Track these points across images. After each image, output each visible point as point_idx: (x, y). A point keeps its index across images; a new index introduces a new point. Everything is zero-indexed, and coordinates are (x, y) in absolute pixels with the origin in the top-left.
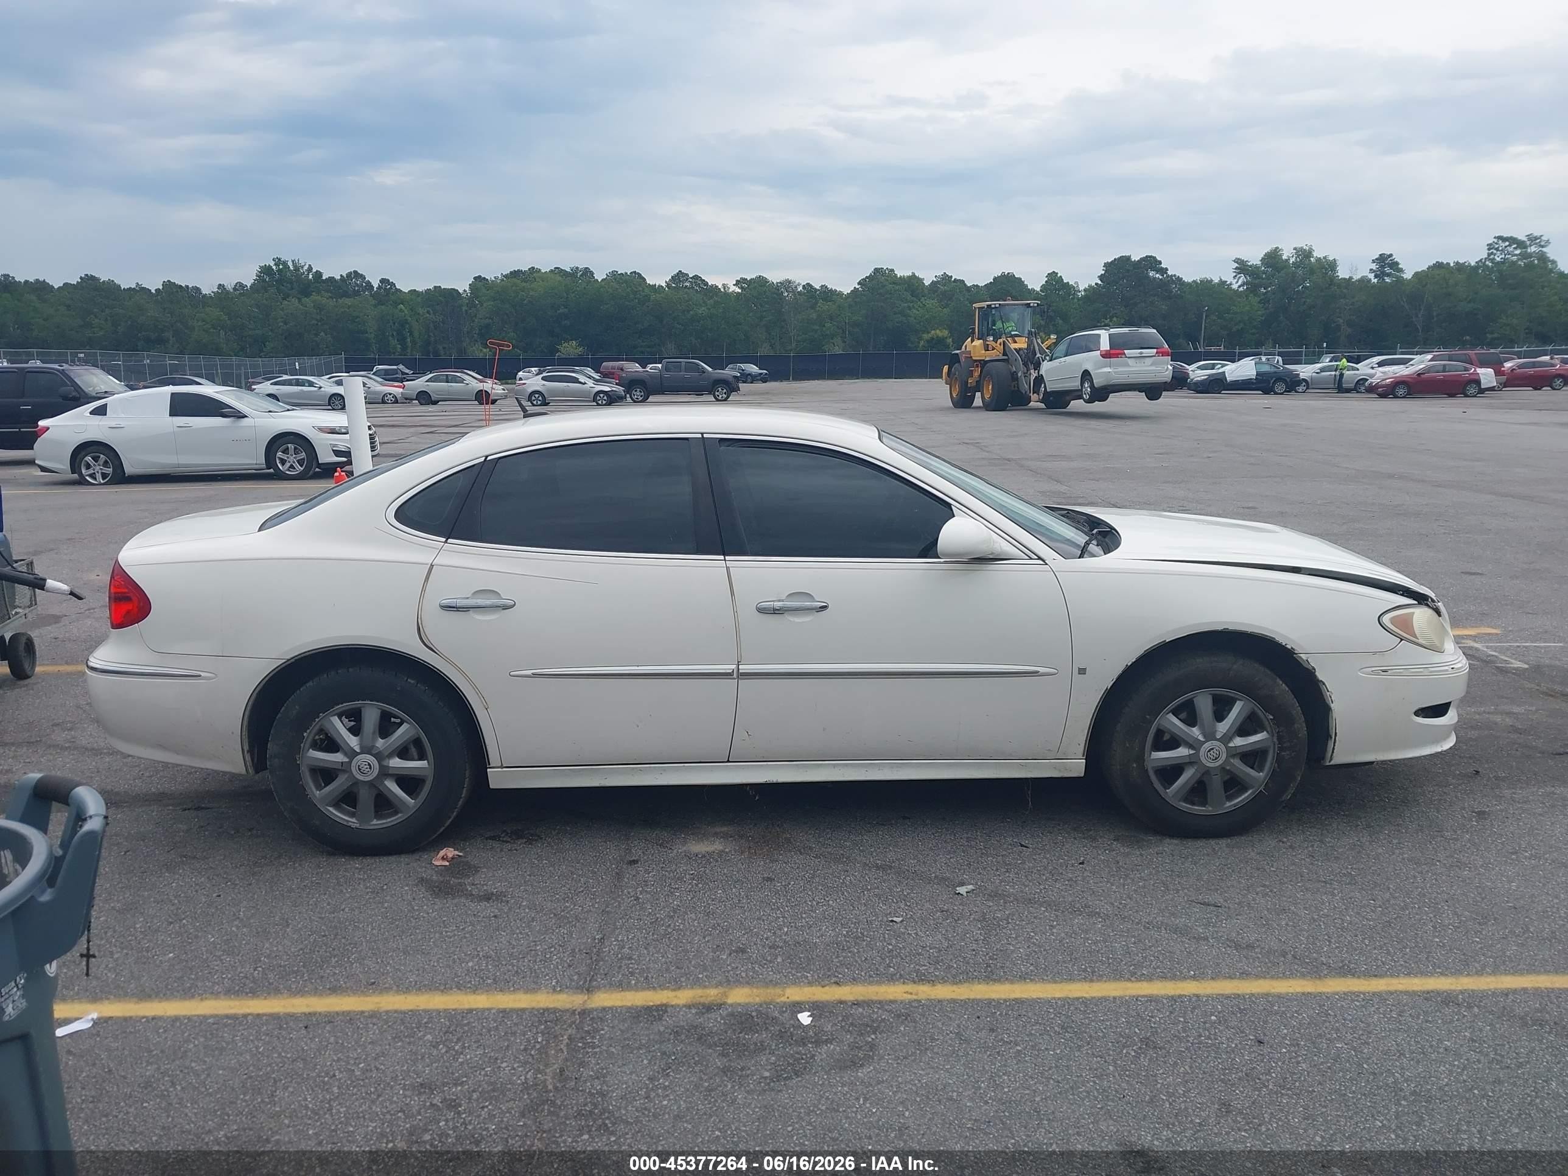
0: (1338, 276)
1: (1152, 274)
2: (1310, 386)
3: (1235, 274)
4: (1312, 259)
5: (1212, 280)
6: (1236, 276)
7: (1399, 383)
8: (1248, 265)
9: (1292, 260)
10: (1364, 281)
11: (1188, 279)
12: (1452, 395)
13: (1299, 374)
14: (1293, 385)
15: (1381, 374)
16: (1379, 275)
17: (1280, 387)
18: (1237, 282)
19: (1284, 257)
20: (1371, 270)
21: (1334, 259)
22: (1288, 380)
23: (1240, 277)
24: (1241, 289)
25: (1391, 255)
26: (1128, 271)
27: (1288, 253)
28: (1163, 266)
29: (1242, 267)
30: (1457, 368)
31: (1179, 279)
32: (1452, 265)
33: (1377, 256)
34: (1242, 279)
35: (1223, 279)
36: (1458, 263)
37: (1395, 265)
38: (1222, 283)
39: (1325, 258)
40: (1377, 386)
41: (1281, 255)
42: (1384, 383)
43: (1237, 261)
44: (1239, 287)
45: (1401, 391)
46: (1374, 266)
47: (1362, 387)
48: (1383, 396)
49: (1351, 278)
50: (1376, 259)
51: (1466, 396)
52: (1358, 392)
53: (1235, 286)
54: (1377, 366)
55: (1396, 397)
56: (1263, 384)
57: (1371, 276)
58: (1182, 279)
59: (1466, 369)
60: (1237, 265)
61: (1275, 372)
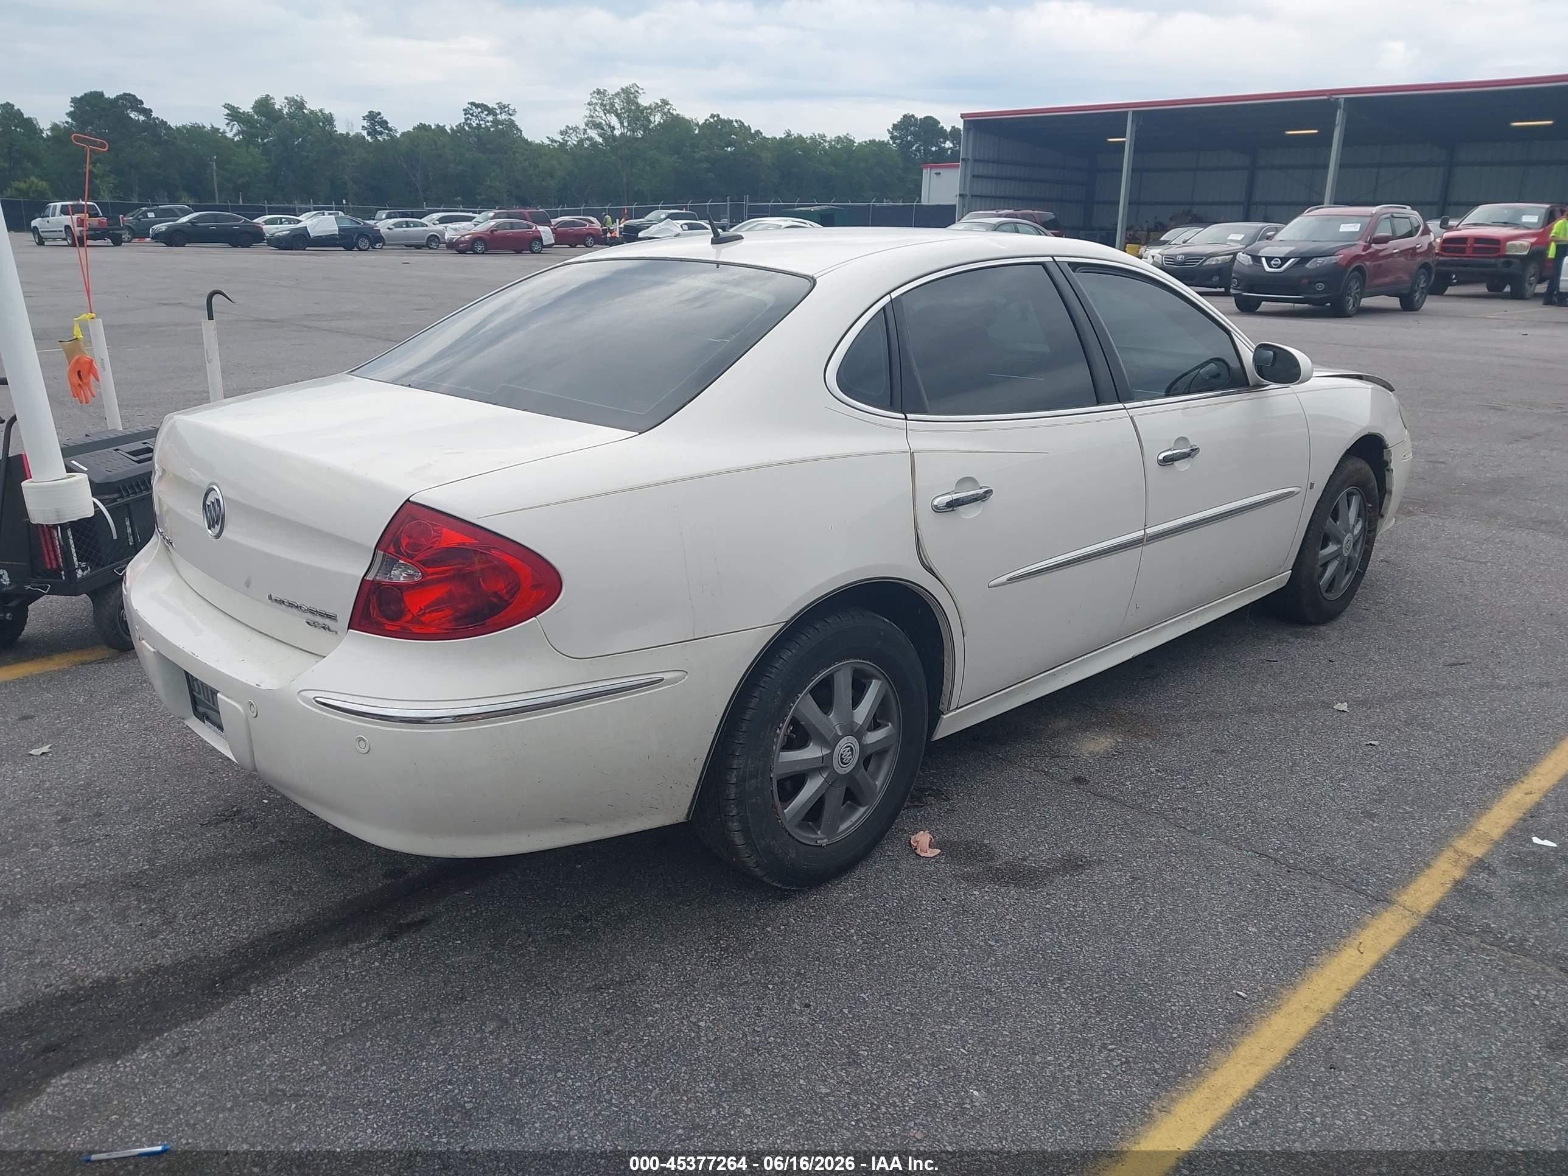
0: (336, 131)
1: (133, 115)
2: (387, 242)
3: (227, 121)
4: (305, 111)
5: (204, 127)
6: (229, 123)
7: (477, 239)
8: (239, 112)
9: (285, 111)
10: (358, 137)
11: (174, 123)
12: (519, 251)
13: (379, 230)
14: (375, 240)
15: (453, 233)
16: (373, 133)
17: (364, 243)
18: (231, 131)
19: (277, 107)
20: (363, 127)
21: (330, 113)
22: (370, 236)
23: (234, 125)
24: (236, 139)
25: (379, 114)
26: (104, 109)
27: (279, 103)
28: (145, 106)
29: (234, 114)
30: (522, 227)
31: (164, 123)
32: (433, 127)
33: (367, 113)
34: (236, 127)
35: (215, 126)
36: (438, 126)
37: (384, 124)
38: (215, 130)
39: (321, 111)
40: (458, 242)
41: (273, 104)
42: (463, 239)
43: (227, 106)
44: (235, 136)
45: (480, 248)
46: (365, 123)
47: (432, 242)
48: (462, 252)
49: (348, 134)
50: (367, 116)
51: (533, 252)
52: (430, 248)
53: (230, 135)
54: (437, 222)
55: (476, 253)
56: (346, 241)
57: (365, 133)
58: (166, 123)
59: (530, 227)
60: (229, 112)
61: (357, 228)
